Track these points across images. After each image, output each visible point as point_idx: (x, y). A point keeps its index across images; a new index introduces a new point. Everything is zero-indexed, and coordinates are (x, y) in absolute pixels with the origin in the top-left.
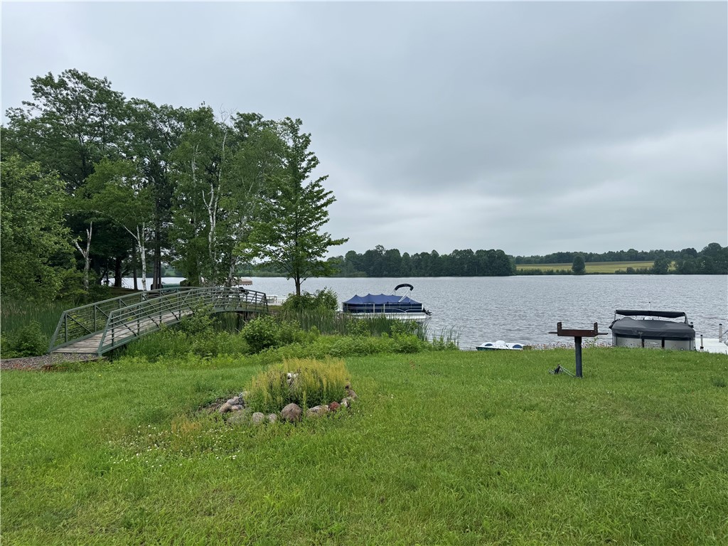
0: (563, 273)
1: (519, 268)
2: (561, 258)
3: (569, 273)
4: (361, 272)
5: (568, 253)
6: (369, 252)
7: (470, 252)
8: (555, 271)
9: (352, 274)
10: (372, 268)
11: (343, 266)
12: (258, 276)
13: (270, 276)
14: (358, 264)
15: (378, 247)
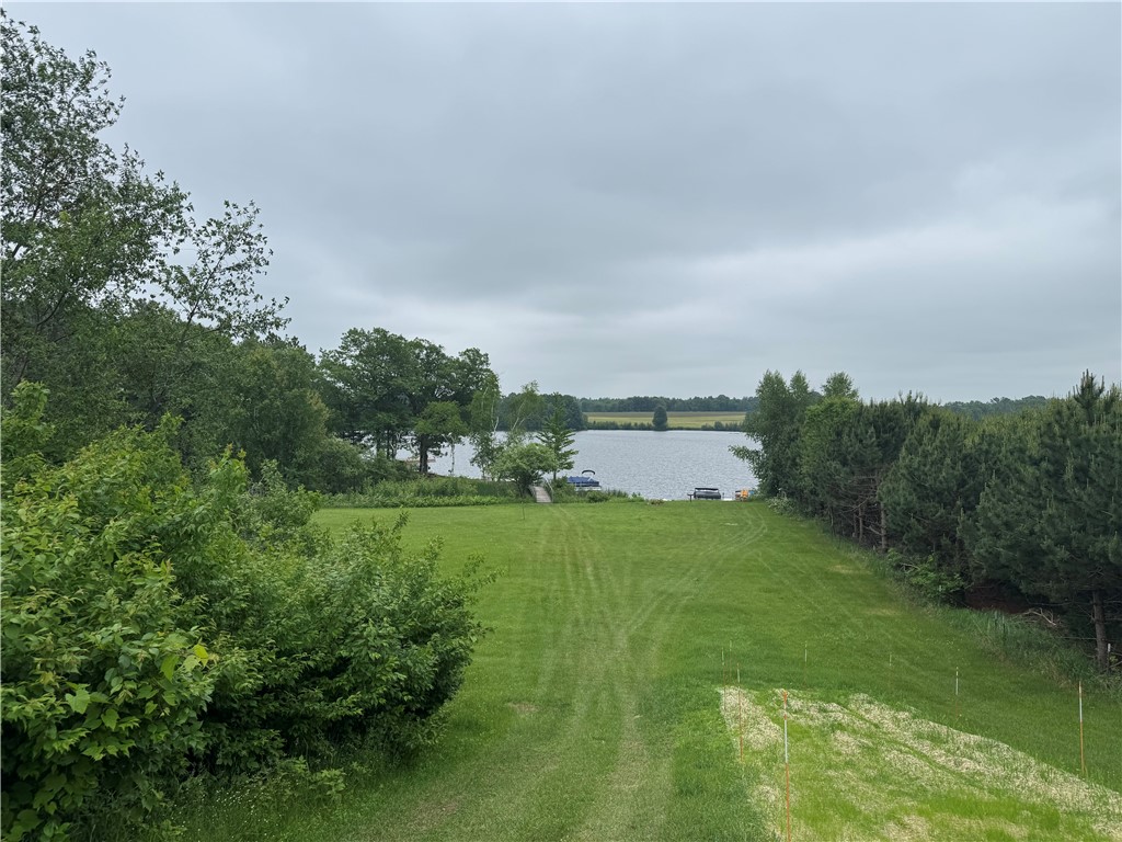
0: (642, 428)
1: (592, 418)
2: (639, 405)
3: (648, 428)
5: (646, 398)
8: (633, 424)
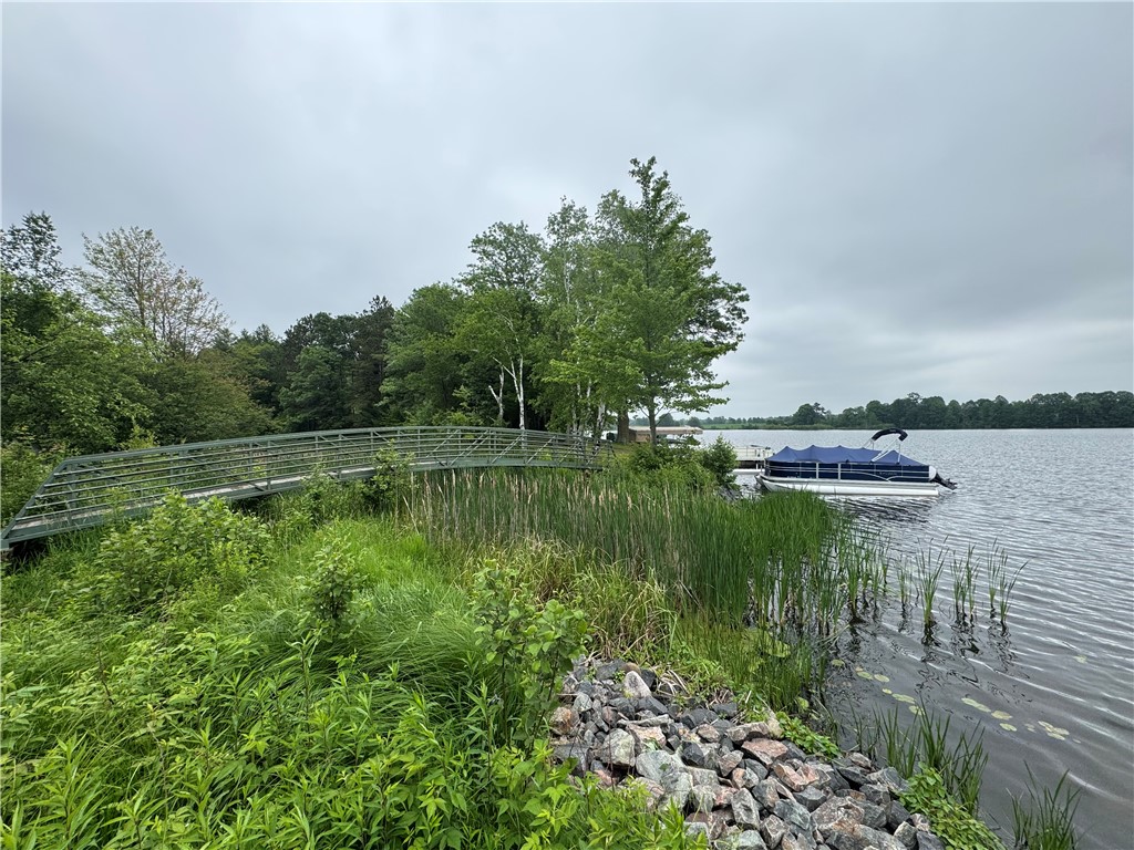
6: (898, 401)
7: (1064, 396)
10: (903, 419)
11: (863, 417)
14: (884, 415)
15: (911, 395)
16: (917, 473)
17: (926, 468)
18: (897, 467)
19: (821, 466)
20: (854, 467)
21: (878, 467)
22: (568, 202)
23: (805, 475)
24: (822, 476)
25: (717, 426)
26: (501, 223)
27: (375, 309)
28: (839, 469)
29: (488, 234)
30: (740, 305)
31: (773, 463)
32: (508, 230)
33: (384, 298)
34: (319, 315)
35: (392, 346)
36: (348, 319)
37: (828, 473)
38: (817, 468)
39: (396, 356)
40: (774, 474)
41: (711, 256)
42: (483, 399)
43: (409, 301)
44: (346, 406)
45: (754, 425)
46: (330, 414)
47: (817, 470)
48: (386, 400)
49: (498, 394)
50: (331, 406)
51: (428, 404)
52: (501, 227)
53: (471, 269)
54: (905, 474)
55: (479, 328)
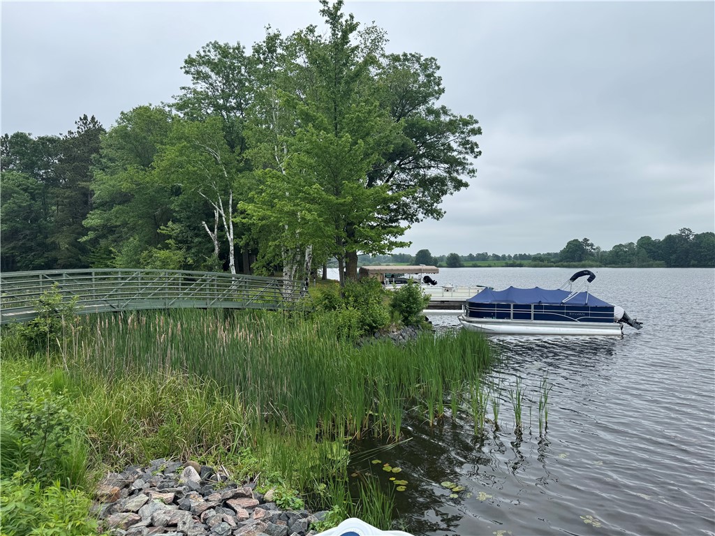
4: (658, 262)
6: (669, 238)
9: (645, 263)
10: (673, 257)
11: (633, 254)
12: (529, 267)
13: (541, 267)
14: (654, 252)
15: (683, 230)
16: (602, 313)
17: (612, 309)
18: (585, 308)
19: (515, 306)
20: (546, 308)
21: (568, 308)
22: (272, 32)
23: (500, 316)
24: (517, 316)
25: (479, 263)
26: (216, 43)
27: (83, 129)
28: (532, 310)
29: (203, 54)
30: (473, 138)
31: (472, 304)
32: (224, 51)
33: (93, 118)
34: (17, 135)
35: (98, 174)
36: (52, 140)
37: (522, 313)
38: (512, 309)
39: (101, 184)
40: (473, 314)
41: (441, 87)
42: (197, 235)
43: (116, 125)
44: (49, 241)
45: (518, 262)
46: (31, 249)
47: (512, 311)
48: (91, 235)
49: (212, 230)
50: (31, 240)
51: (134, 241)
52: (216, 46)
53: (184, 92)
54: (592, 315)
55: (179, 162)
